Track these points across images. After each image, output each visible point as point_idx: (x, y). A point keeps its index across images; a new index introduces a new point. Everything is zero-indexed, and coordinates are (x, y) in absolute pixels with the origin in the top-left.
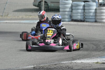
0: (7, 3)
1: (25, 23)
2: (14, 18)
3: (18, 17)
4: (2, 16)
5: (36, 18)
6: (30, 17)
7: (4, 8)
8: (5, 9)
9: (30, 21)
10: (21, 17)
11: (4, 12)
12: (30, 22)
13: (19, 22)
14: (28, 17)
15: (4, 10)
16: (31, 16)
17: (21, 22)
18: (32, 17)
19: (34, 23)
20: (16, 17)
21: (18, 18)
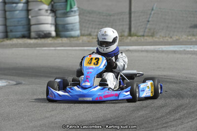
0: (152, 10)
4: (143, 36)
7: (147, 19)
8: (148, 21)
11: (146, 28)
14: (190, 38)
15: (147, 24)
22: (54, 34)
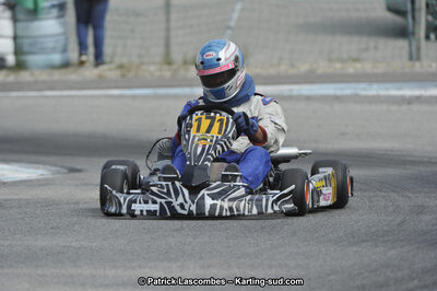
1: (308, 98)
2: (272, 71)
3: (292, 66)
5: (376, 71)
6: (351, 69)
9: (341, 89)
10: (304, 68)
12: (339, 93)
13: (286, 93)
14: (338, 65)
16: (356, 60)
17: (295, 93)
18: (358, 65)
19: (356, 95)
20: (283, 68)
21: (292, 71)
22: (11, 59)
